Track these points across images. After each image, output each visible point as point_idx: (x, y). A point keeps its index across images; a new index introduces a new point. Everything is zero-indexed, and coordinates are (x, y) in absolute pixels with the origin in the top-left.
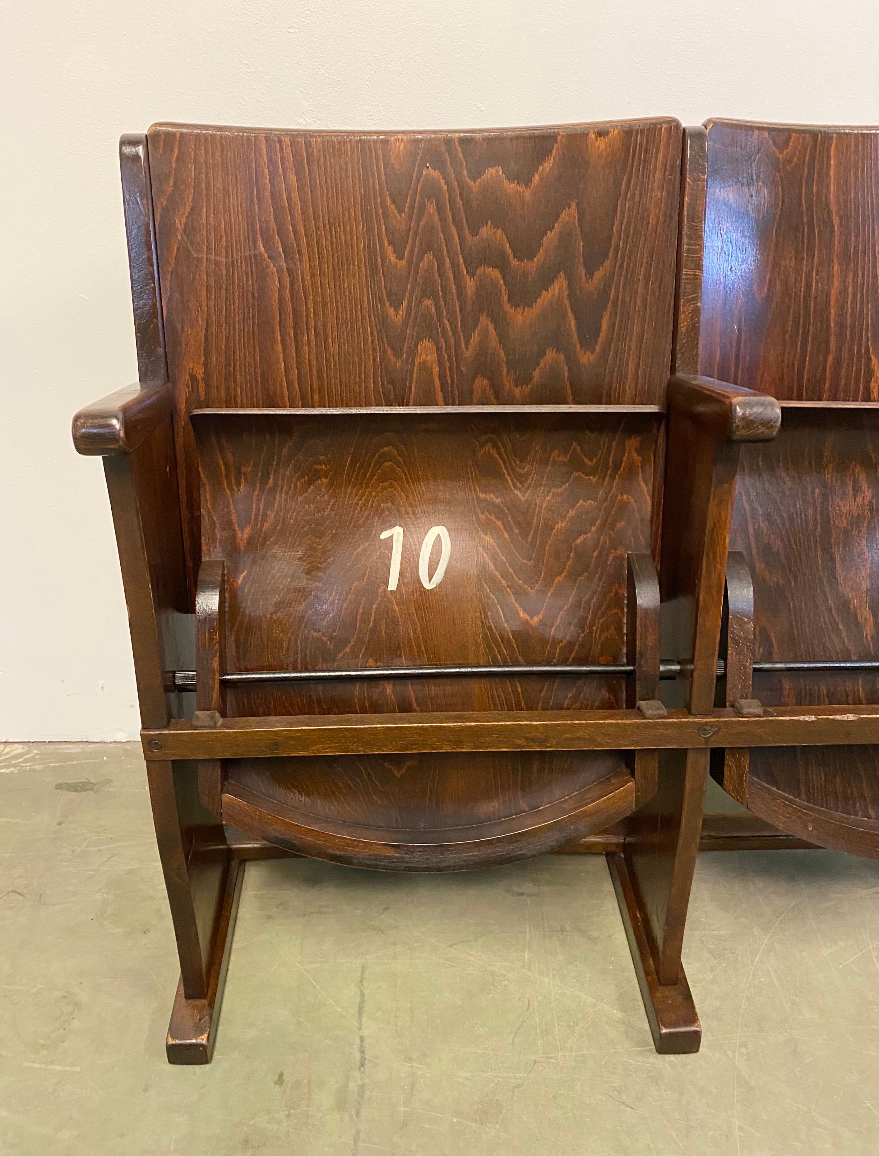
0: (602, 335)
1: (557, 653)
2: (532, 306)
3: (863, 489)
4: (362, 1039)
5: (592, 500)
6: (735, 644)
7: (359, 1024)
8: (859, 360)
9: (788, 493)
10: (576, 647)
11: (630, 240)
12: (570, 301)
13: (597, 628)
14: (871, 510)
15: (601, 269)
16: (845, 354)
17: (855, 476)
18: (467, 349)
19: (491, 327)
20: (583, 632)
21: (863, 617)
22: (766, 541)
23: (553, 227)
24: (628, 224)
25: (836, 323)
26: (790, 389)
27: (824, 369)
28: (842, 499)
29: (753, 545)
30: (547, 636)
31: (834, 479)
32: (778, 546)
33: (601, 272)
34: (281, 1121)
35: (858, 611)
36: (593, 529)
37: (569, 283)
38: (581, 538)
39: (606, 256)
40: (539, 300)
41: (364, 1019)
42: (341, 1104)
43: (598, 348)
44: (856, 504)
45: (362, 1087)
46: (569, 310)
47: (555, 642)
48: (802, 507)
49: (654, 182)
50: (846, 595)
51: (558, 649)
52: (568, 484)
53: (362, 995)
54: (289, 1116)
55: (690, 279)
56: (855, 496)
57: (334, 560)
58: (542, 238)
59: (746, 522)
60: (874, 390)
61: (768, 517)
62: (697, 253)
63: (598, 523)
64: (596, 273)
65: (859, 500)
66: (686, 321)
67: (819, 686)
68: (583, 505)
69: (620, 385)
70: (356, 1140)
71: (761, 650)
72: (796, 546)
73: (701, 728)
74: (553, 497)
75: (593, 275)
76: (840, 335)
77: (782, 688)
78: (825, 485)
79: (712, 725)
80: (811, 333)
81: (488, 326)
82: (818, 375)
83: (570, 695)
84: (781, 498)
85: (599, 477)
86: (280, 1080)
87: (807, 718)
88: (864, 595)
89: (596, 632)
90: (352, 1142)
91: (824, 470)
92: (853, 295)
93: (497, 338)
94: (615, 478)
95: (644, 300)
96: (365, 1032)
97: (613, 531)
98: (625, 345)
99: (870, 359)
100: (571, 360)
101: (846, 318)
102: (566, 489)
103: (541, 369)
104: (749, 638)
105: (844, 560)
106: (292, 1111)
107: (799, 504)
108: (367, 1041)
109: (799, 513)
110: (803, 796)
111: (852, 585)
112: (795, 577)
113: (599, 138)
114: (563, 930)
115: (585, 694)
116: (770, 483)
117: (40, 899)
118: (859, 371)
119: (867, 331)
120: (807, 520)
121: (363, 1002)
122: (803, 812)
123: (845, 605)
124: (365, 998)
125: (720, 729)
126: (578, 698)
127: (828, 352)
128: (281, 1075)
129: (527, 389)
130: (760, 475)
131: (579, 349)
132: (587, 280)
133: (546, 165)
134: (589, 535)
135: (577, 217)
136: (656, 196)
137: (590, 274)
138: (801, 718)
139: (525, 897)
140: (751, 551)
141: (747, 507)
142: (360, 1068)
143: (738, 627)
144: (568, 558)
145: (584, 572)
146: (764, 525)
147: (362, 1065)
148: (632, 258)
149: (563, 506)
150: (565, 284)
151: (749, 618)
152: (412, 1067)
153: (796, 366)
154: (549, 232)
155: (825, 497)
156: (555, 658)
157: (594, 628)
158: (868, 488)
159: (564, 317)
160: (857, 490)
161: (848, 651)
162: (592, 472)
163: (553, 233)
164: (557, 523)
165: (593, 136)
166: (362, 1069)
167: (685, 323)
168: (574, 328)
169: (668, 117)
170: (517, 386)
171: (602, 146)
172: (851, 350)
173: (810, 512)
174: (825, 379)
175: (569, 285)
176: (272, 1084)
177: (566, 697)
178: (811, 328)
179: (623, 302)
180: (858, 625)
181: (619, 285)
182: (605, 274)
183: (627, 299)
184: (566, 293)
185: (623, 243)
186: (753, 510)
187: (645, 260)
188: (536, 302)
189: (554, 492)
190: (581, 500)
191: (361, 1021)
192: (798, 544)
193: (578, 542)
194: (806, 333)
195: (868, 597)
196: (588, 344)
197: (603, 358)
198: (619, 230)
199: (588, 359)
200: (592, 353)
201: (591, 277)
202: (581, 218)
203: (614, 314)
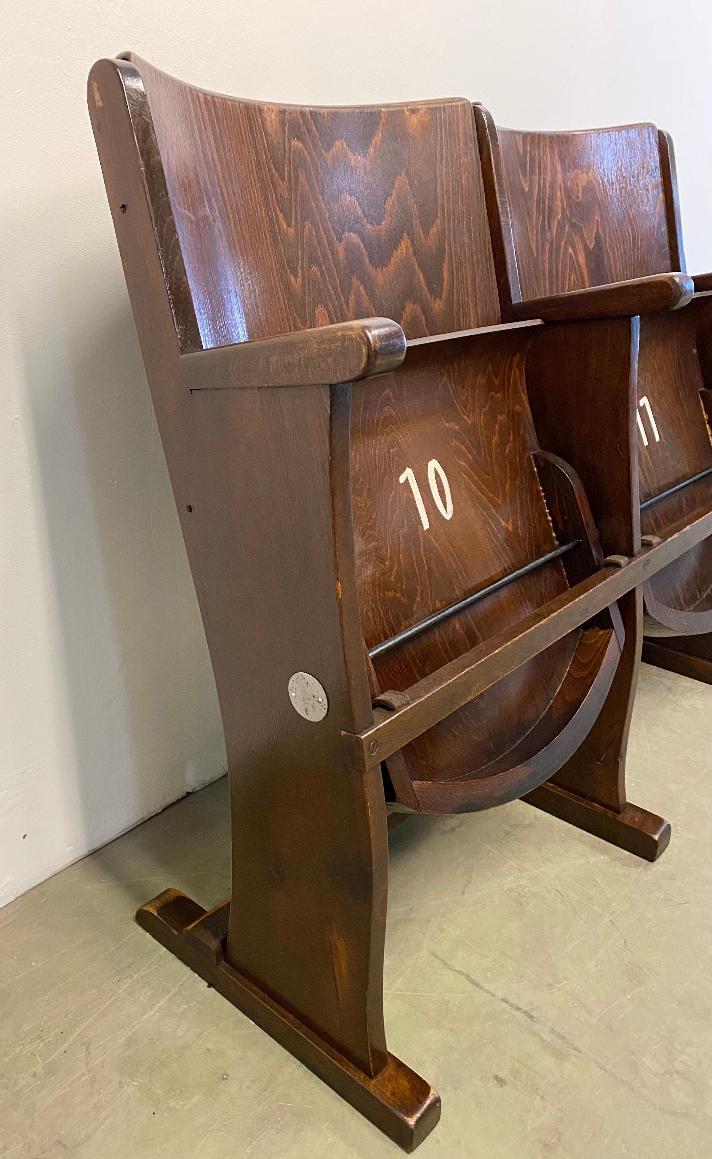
0: (445, 282)
2: (387, 266)
4: (504, 1000)
7: (488, 993)
11: (450, 199)
12: (415, 258)
13: (537, 521)
15: (434, 226)
18: (348, 311)
19: (362, 288)
20: (532, 527)
23: (392, 193)
24: (448, 186)
33: (434, 229)
34: (544, 1107)
36: (511, 438)
37: (412, 242)
38: (508, 447)
39: (436, 216)
40: (393, 259)
41: (486, 986)
42: (558, 1055)
43: (444, 295)
45: (553, 1031)
46: (416, 265)
49: (460, 149)
53: (460, 972)
54: (542, 1098)
57: (376, 515)
58: (385, 204)
63: (511, 432)
64: (431, 231)
68: (500, 419)
69: (466, 323)
70: (602, 1068)
75: (429, 233)
81: (359, 287)
86: (500, 1081)
89: (537, 525)
90: (603, 1071)
93: (367, 297)
95: (470, 249)
96: (500, 995)
97: (520, 437)
98: (464, 290)
100: (426, 310)
106: (540, 1093)
108: (509, 998)
113: (412, 115)
114: (508, 833)
117: (64, 1146)
121: (468, 977)
124: (466, 972)
128: (496, 1078)
131: (429, 298)
132: (425, 237)
133: (376, 139)
134: (510, 444)
135: (407, 183)
136: (464, 161)
137: (426, 231)
139: (458, 829)
142: (534, 1021)
144: (506, 467)
147: (531, 1017)
148: (455, 214)
149: (491, 423)
150: (409, 242)
152: (559, 989)
154: (389, 198)
157: (535, 522)
159: (414, 271)
163: (392, 198)
164: (493, 438)
165: (408, 113)
166: (534, 1019)
168: (422, 280)
171: (416, 122)
175: (413, 244)
176: (500, 1089)
179: (456, 251)
181: (450, 238)
182: (438, 231)
183: (458, 249)
184: (411, 250)
185: (446, 202)
187: (465, 215)
188: (390, 261)
190: (498, 415)
191: (486, 990)
193: (507, 451)
196: (435, 293)
197: (449, 304)
198: (441, 192)
199: (438, 306)
200: (440, 300)
201: (428, 233)
202: (411, 183)
203: (451, 264)
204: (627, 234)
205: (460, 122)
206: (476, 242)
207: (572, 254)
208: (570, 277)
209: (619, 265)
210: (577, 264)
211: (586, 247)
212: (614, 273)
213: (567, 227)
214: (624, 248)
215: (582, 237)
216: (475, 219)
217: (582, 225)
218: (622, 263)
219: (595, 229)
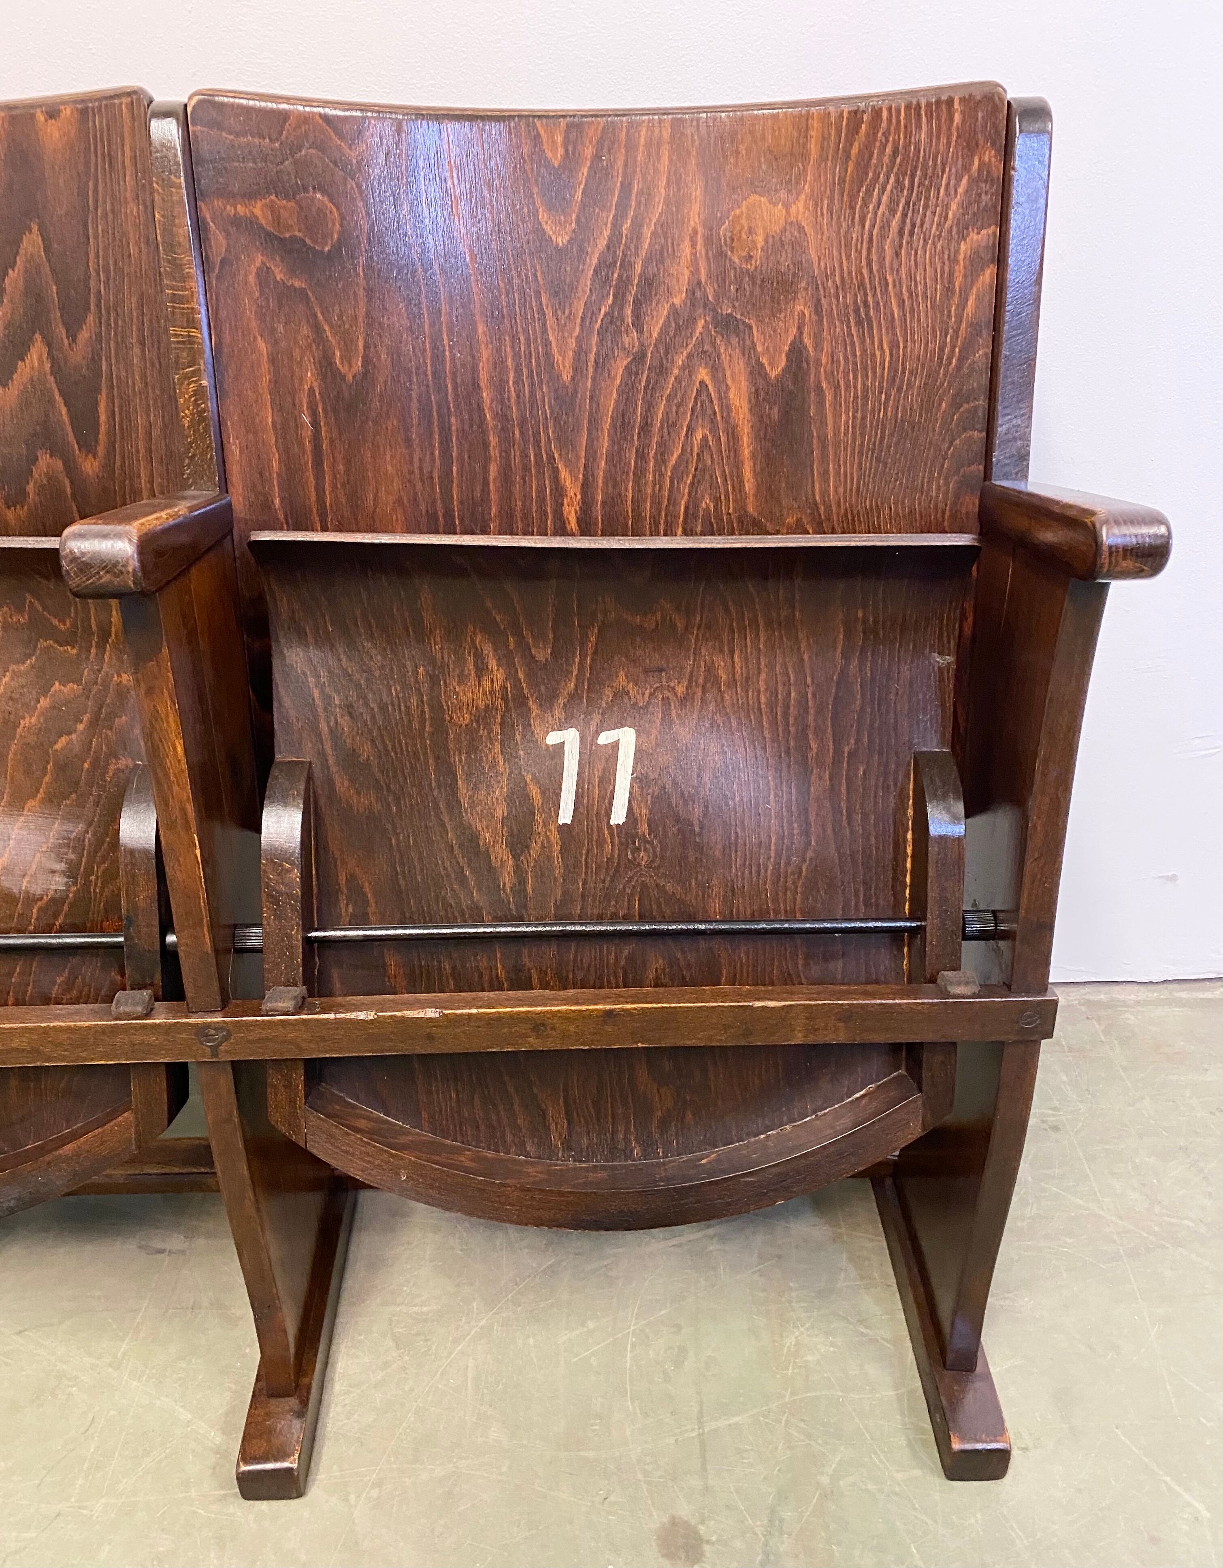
0: (103, 429)
1: (34, 916)
2: (7, 385)
3: (490, 667)
5: (73, 682)
6: (272, 903)
8: (540, 473)
9: (377, 674)
10: (66, 908)
11: (111, 282)
12: (55, 378)
13: (97, 877)
14: (505, 699)
15: (84, 327)
16: (516, 460)
17: (477, 649)
20: (75, 884)
21: (499, 860)
22: (349, 746)
23: (15, 263)
24: (106, 256)
25: (495, 416)
26: (432, 517)
27: (486, 483)
28: (459, 683)
29: (329, 750)
30: (16, 891)
31: (446, 651)
32: (366, 751)
33: (85, 332)
35: (491, 850)
36: (81, 727)
37: (49, 350)
38: (64, 740)
39: (87, 309)
40: (15, 376)
43: (101, 450)
44: (481, 690)
46: (56, 391)
47: (31, 899)
48: (401, 695)
49: (126, 190)
50: (474, 826)
51: (35, 911)
52: (34, 658)
55: (183, 343)
56: (479, 677)
58: (4, 280)
59: (316, 716)
60: (570, 519)
61: (349, 709)
62: (188, 302)
63: (86, 718)
64: (79, 334)
65: (487, 684)
66: (188, 409)
67: (439, 962)
68: (60, 691)
71: (350, 910)
72: (396, 753)
73: (202, 1031)
74: (12, 679)
75: (76, 337)
76: (505, 432)
77: (384, 966)
78: (432, 661)
79: (218, 1027)
80: (454, 428)
82: (478, 494)
83: (59, 980)
84: (367, 680)
85: (81, 648)
87: (362, 1016)
88: (500, 826)
89: (96, 885)
91: (429, 639)
92: (516, 371)
94: (105, 649)
95: (144, 376)
97: (111, 729)
98: (131, 446)
99: (556, 471)
100: (71, 468)
101: (510, 407)
102: (33, 667)
103: (36, 483)
104: (293, 895)
105: (468, 775)
107: (396, 690)
109: (396, 703)
110: (425, 1124)
111: (482, 811)
112: (397, 800)
113: (49, 121)
115: (83, 979)
116: (350, 659)
118: (541, 490)
119: (546, 428)
120: (408, 714)
122: (391, 1154)
123: (471, 840)
125: (229, 1034)
126: (74, 983)
127: (487, 460)
129: (23, 512)
130: (332, 646)
131: (77, 452)
132: (70, 344)
134: (74, 736)
135: (42, 246)
136: (132, 212)
137: (73, 337)
138: (353, 1016)
140: (327, 760)
141: (316, 693)
143: (276, 878)
144: (44, 771)
145: (71, 793)
146: (345, 722)
148: (119, 310)
149: (30, 693)
150: (45, 350)
151: (292, 863)
153: (436, 480)
154: (10, 271)
155: (434, 681)
156: (30, 924)
157: (93, 878)
158: (498, 665)
159: (51, 401)
160: (481, 670)
161: (479, 909)
162: (69, 640)
163: (16, 271)
164: (24, 718)
165: (42, 119)
167: (187, 412)
168: (65, 418)
169: (127, 87)
170: (9, 508)
171: (56, 135)
172: (525, 455)
173: (414, 701)
174: (489, 501)
175: (50, 353)
177: (54, 983)
178: (453, 420)
179: (119, 378)
180: (491, 869)
181: (110, 352)
182: (91, 337)
183: (123, 375)
184: (47, 366)
185: (105, 287)
186: (328, 700)
187: (135, 314)
188: (12, 379)
189: (13, 671)
190: (57, 683)
192: (398, 751)
193: (58, 746)
194: (445, 430)
195: (505, 829)
196: (88, 446)
197: (108, 466)
198: (96, 266)
199: (90, 467)
200: (95, 458)
201: (74, 340)
202: (47, 249)
203: (111, 398)
204: (878, 353)
205: (126, 134)
206: (153, 365)
207: (708, 382)
208: (690, 430)
209: (847, 422)
210: (721, 406)
211: (757, 371)
212: (830, 435)
213: (701, 323)
214: (864, 385)
215: (749, 351)
216: (151, 321)
217: (752, 322)
218: (854, 417)
219: (794, 331)
